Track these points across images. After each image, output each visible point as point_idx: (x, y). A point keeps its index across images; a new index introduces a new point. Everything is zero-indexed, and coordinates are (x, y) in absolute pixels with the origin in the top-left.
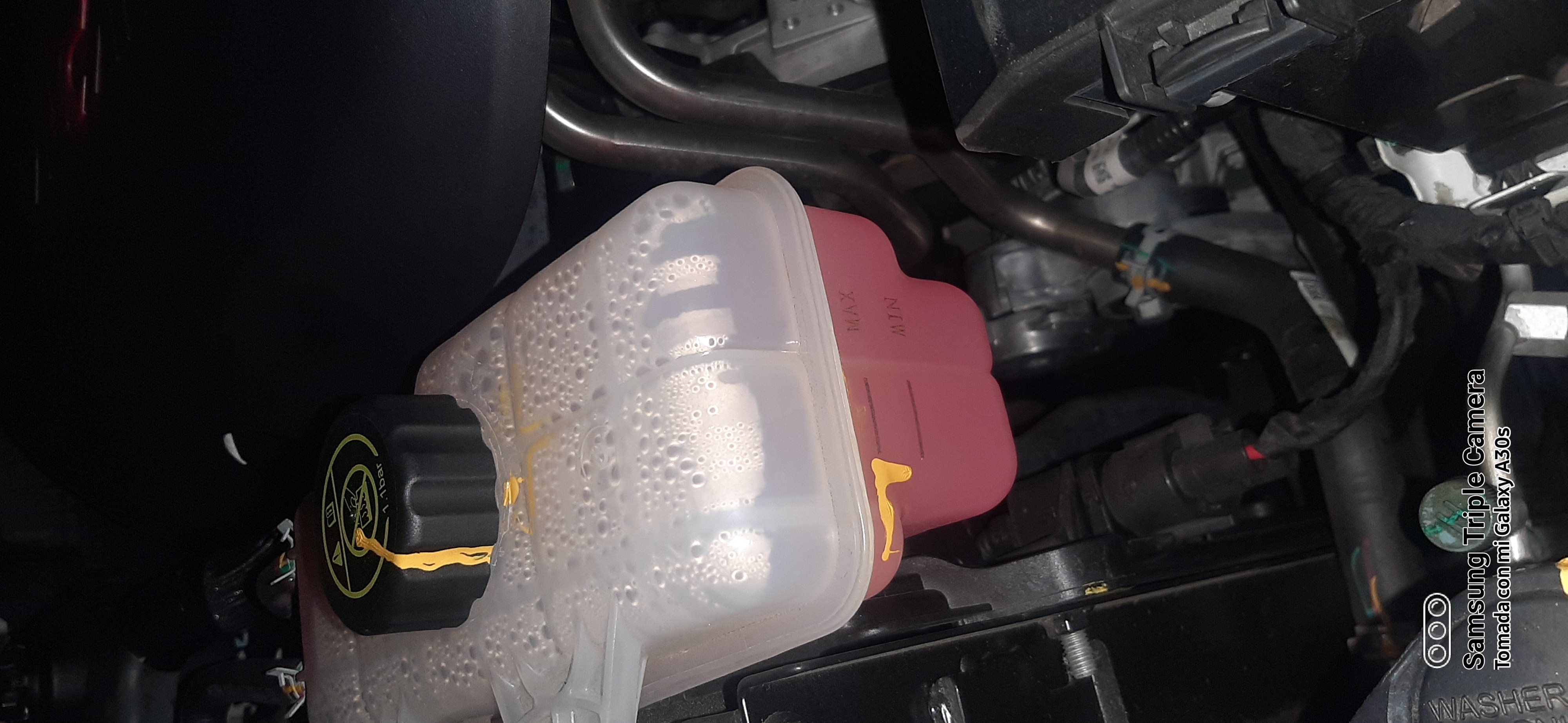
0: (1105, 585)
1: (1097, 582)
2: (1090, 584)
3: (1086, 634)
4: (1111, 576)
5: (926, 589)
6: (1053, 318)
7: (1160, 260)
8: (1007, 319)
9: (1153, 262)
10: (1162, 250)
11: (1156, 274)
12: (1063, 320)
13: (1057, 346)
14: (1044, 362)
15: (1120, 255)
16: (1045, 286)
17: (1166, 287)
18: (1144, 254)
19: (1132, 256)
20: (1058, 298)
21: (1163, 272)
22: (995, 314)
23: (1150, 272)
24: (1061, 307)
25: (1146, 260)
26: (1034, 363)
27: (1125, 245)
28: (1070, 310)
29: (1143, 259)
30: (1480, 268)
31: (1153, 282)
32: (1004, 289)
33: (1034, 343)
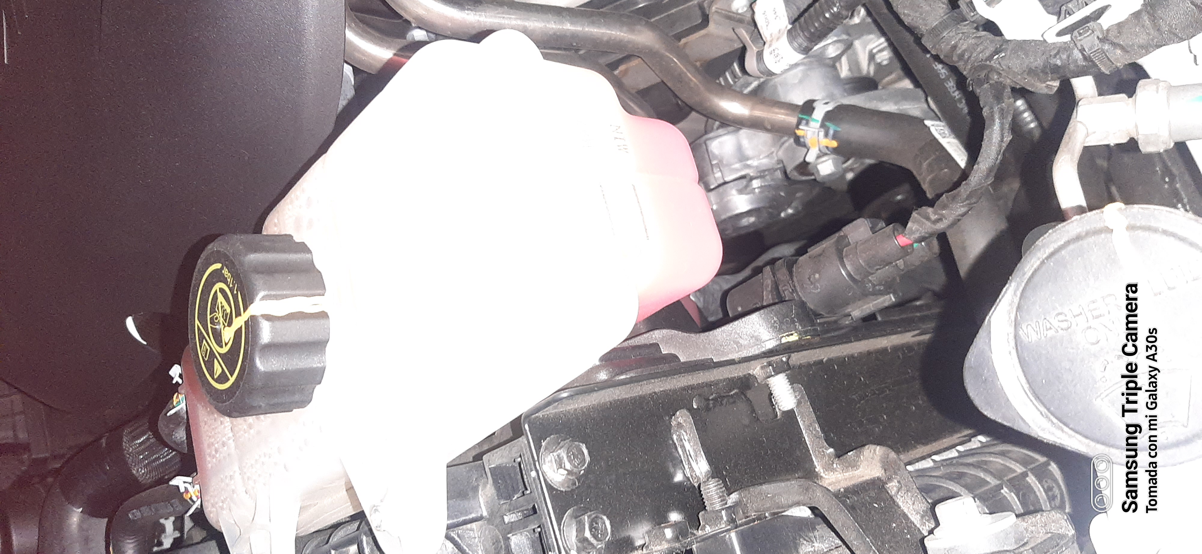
0: (796, 334)
1: (790, 333)
2: (785, 335)
3: (786, 376)
4: (800, 328)
5: (663, 353)
6: (756, 183)
7: (828, 124)
8: (721, 189)
9: (823, 126)
10: (829, 116)
11: (826, 135)
12: (763, 184)
13: (761, 205)
14: (752, 219)
15: (799, 123)
16: (748, 159)
17: (834, 144)
18: (817, 121)
19: (807, 124)
20: (757, 167)
21: (831, 132)
22: (712, 187)
23: (822, 134)
24: (761, 174)
25: (818, 125)
26: (746, 221)
27: (800, 116)
28: (768, 177)
29: (815, 125)
30: (1056, 84)
31: (825, 142)
32: (717, 165)
33: (743, 204)
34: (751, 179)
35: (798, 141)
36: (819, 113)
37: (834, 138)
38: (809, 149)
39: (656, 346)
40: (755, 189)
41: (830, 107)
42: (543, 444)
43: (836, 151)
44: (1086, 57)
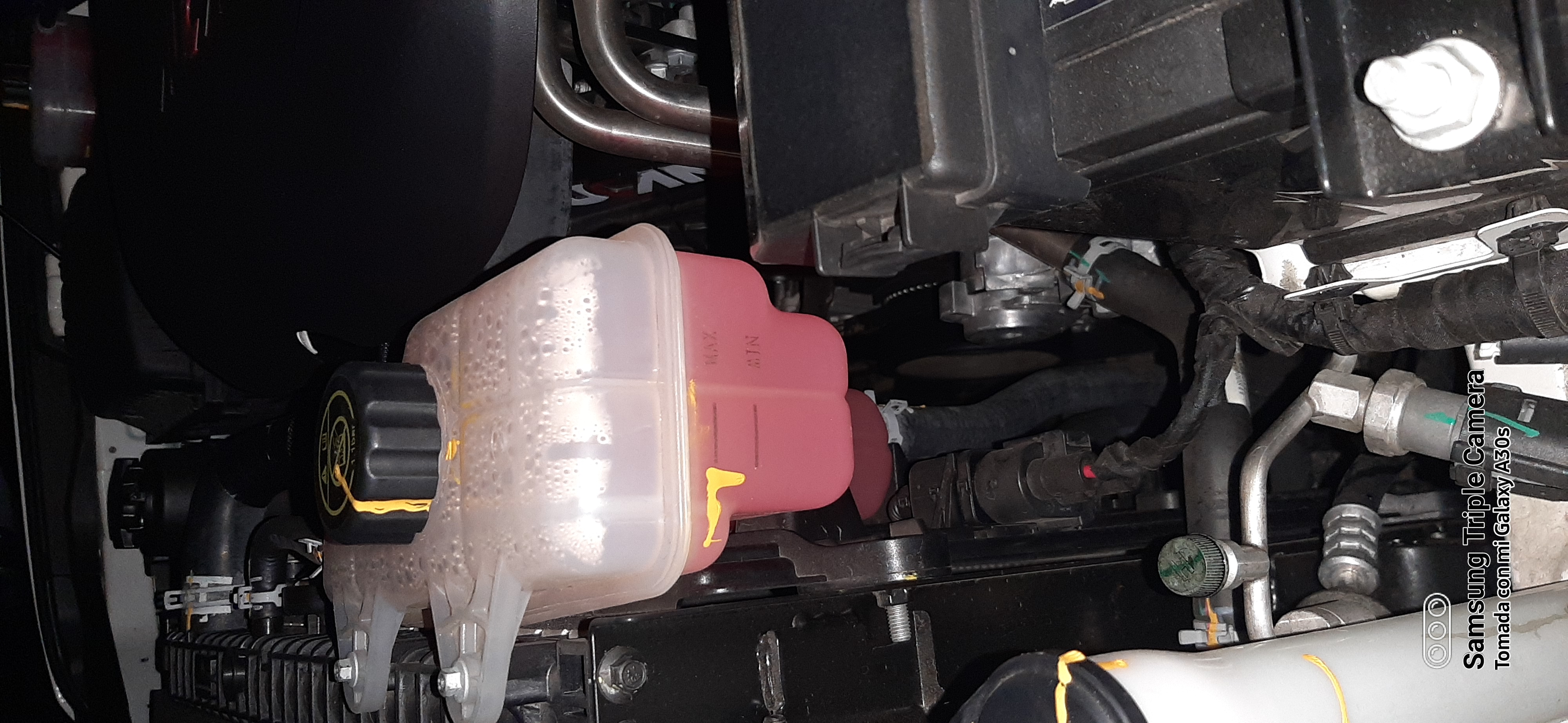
0: (915, 574)
1: (913, 570)
3: (906, 608)
5: (781, 556)
6: (1026, 300)
7: (1098, 271)
8: (985, 295)
9: (1092, 272)
10: (1103, 263)
11: (1094, 284)
12: (1033, 302)
13: (1029, 323)
14: (1019, 335)
15: (1067, 263)
16: (1019, 273)
17: (1102, 296)
18: (1088, 265)
19: (1077, 265)
20: (1030, 283)
21: (1100, 282)
22: (977, 289)
23: (1089, 281)
24: (1033, 291)
25: (1088, 269)
26: (1009, 335)
27: (1072, 253)
28: (1042, 295)
29: (1084, 269)
30: (1302, 345)
31: (1091, 290)
32: (982, 268)
33: (1011, 319)
34: (1021, 292)
35: (1066, 278)
36: (1093, 256)
37: (1103, 288)
38: (1075, 291)
39: (774, 548)
40: (1024, 305)
42: (605, 653)
43: (1104, 302)
44: (1325, 335)
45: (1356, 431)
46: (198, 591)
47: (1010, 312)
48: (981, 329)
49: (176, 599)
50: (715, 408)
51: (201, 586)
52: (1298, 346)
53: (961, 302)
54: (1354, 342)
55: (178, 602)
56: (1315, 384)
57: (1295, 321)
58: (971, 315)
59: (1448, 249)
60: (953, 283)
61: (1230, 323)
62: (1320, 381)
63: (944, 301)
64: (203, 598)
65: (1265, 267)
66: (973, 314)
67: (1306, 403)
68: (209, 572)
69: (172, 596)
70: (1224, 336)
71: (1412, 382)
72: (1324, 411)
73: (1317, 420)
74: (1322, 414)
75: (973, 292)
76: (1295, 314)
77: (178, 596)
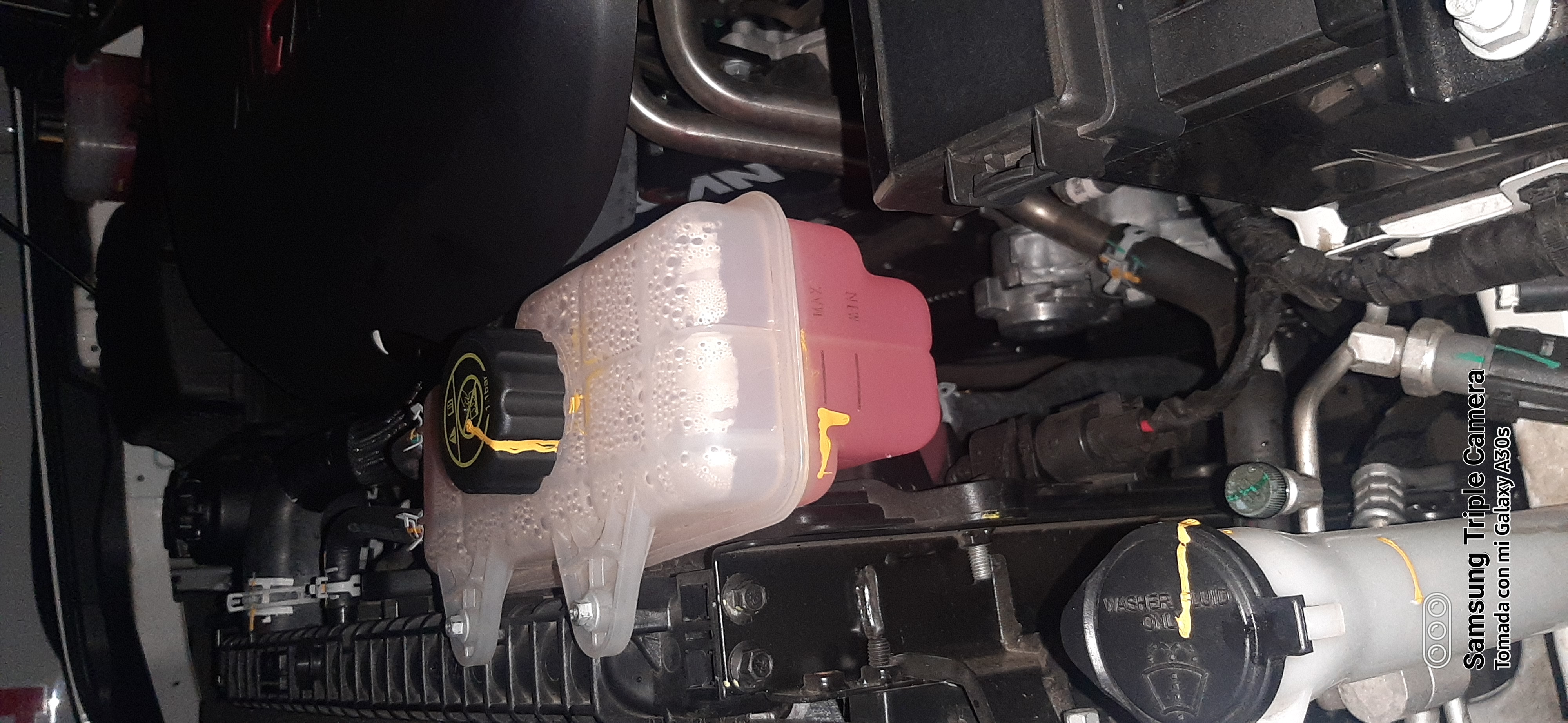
0: (995, 513)
1: (993, 511)
2: (990, 511)
3: (985, 548)
4: (1004, 507)
5: (871, 502)
6: (1058, 292)
8: (1019, 290)
9: (1128, 258)
10: (1137, 249)
11: (1130, 269)
12: (1065, 295)
13: (1060, 316)
14: (1050, 328)
15: (1103, 250)
16: (1051, 266)
17: (1137, 280)
18: (1122, 251)
19: (1113, 252)
20: (1062, 277)
21: (1135, 268)
22: (1011, 285)
23: (1125, 266)
24: (1065, 284)
25: (1123, 256)
26: (1042, 329)
27: (1108, 242)
28: (1074, 287)
29: (1121, 255)
30: (1338, 300)
31: (1127, 275)
32: (1017, 265)
33: (1043, 312)
34: (1054, 286)
35: (1101, 266)
36: (1128, 243)
37: (1138, 273)
38: (1110, 277)
39: (863, 495)
40: (1056, 298)
41: (1140, 238)
42: (728, 580)
43: (1138, 287)
44: (1363, 286)
45: (1392, 375)
46: (261, 593)
47: (1041, 305)
48: (1015, 322)
49: (238, 602)
50: (823, 355)
51: (264, 587)
52: (1336, 302)
53: (996, 297)
54: (1389, 292)
55: (241, 604)
56: (1354, 334)
57: (1334, 278)
58: (1004, 310)
59: (1469, 207)
60: (988, 279)
61: (1275, 281)
62: (1359, 331)
63: (979, 298)
64: (266, 600)
65: (1303, 233)
66: (1008, 309)
67: (1347, 352)
68: (271, 574)
69: (234, 599)
70: (1270, 293)
71: (1443, 328)
72: (1363, 359)
73: (1357, 368)
74: (1360, 361)
75: (1006, 288)
76: (1334, 272)
77: (240, 598)
